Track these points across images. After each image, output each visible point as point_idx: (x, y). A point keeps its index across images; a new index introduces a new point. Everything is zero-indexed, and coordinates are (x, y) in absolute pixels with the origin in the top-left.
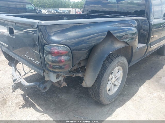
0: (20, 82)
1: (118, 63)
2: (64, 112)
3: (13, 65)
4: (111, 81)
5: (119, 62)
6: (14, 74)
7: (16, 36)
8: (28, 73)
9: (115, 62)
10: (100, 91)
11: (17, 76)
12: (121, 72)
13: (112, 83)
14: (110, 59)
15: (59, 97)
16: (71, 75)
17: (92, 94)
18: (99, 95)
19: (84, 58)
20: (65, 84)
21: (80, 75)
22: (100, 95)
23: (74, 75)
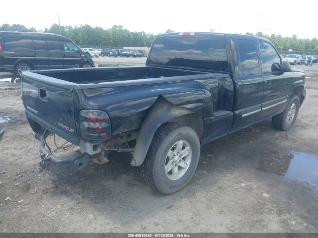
0: (50, 158)
1: (178, 135)
2: (106, 201)
3: (41, 137)
4: (172, 161)
5: (181, 134)
6: (43, 149)
7: (49, 99)
8: (60, 148)
9: (174, 134)
10: (154, 171)
11: (45, 151)
12: (188, 148)
13: (174, 164)
14: (168, 130)
15: (102, 184)
16: (116, 149)
17: (145, 177)
18: (152, 177)
19: (134, 129)
20: (106, 160)
21: (128, 150)
22: (154, 177)
23: (120, 150)
